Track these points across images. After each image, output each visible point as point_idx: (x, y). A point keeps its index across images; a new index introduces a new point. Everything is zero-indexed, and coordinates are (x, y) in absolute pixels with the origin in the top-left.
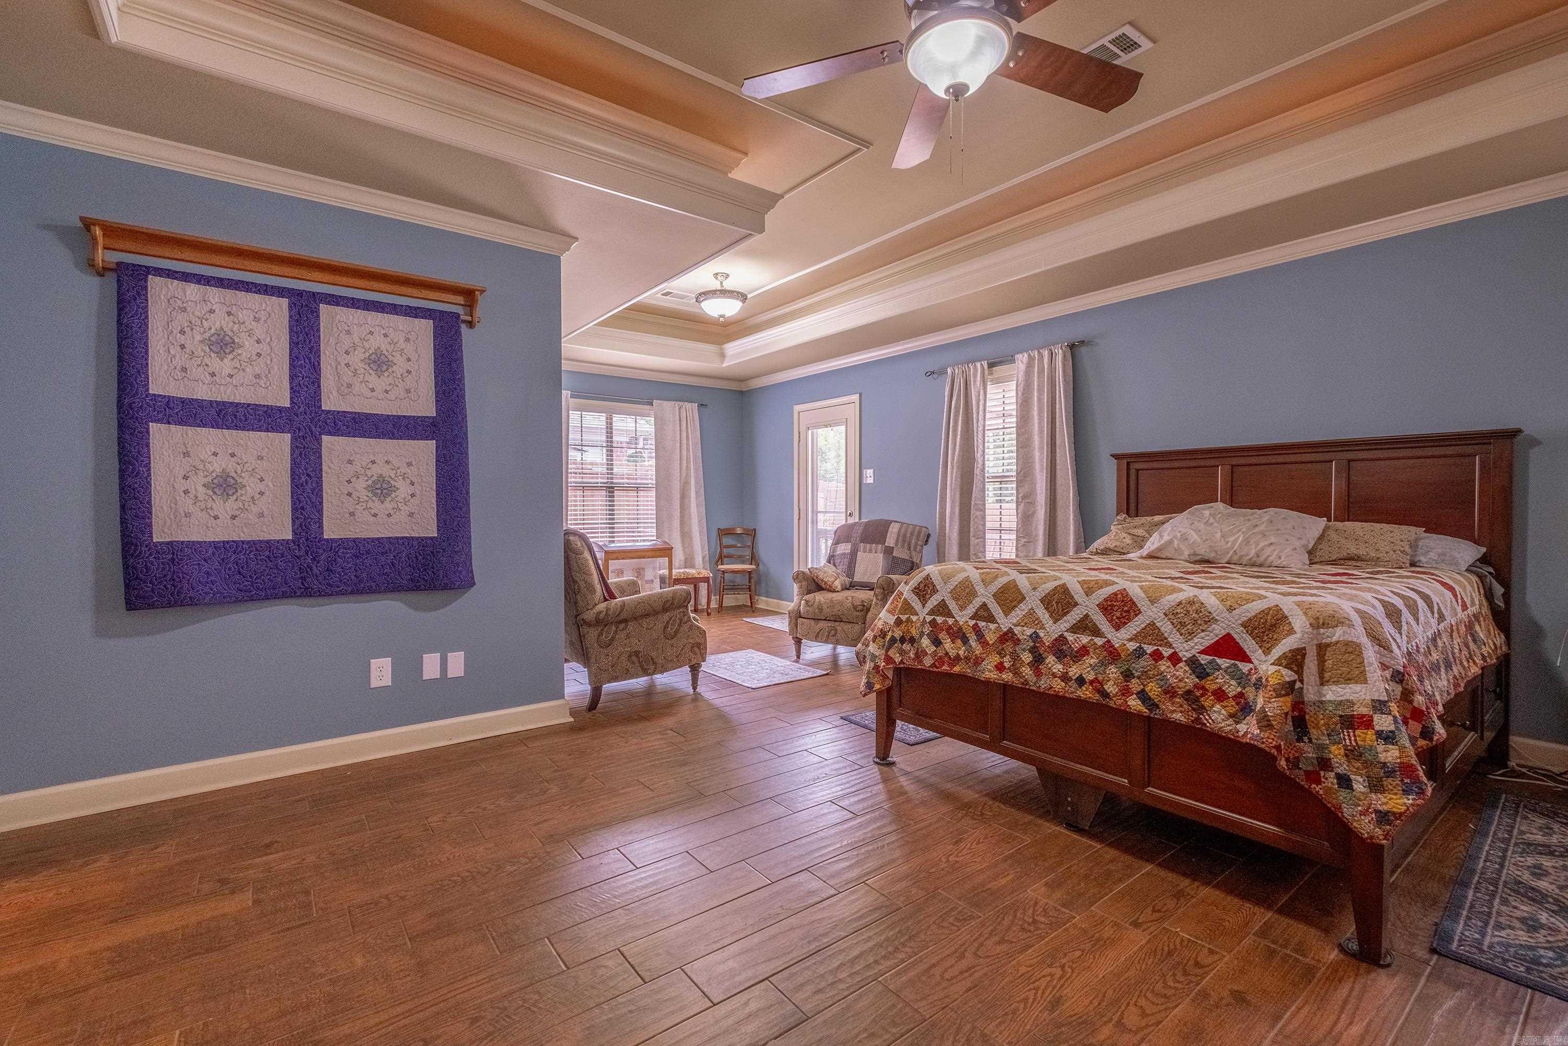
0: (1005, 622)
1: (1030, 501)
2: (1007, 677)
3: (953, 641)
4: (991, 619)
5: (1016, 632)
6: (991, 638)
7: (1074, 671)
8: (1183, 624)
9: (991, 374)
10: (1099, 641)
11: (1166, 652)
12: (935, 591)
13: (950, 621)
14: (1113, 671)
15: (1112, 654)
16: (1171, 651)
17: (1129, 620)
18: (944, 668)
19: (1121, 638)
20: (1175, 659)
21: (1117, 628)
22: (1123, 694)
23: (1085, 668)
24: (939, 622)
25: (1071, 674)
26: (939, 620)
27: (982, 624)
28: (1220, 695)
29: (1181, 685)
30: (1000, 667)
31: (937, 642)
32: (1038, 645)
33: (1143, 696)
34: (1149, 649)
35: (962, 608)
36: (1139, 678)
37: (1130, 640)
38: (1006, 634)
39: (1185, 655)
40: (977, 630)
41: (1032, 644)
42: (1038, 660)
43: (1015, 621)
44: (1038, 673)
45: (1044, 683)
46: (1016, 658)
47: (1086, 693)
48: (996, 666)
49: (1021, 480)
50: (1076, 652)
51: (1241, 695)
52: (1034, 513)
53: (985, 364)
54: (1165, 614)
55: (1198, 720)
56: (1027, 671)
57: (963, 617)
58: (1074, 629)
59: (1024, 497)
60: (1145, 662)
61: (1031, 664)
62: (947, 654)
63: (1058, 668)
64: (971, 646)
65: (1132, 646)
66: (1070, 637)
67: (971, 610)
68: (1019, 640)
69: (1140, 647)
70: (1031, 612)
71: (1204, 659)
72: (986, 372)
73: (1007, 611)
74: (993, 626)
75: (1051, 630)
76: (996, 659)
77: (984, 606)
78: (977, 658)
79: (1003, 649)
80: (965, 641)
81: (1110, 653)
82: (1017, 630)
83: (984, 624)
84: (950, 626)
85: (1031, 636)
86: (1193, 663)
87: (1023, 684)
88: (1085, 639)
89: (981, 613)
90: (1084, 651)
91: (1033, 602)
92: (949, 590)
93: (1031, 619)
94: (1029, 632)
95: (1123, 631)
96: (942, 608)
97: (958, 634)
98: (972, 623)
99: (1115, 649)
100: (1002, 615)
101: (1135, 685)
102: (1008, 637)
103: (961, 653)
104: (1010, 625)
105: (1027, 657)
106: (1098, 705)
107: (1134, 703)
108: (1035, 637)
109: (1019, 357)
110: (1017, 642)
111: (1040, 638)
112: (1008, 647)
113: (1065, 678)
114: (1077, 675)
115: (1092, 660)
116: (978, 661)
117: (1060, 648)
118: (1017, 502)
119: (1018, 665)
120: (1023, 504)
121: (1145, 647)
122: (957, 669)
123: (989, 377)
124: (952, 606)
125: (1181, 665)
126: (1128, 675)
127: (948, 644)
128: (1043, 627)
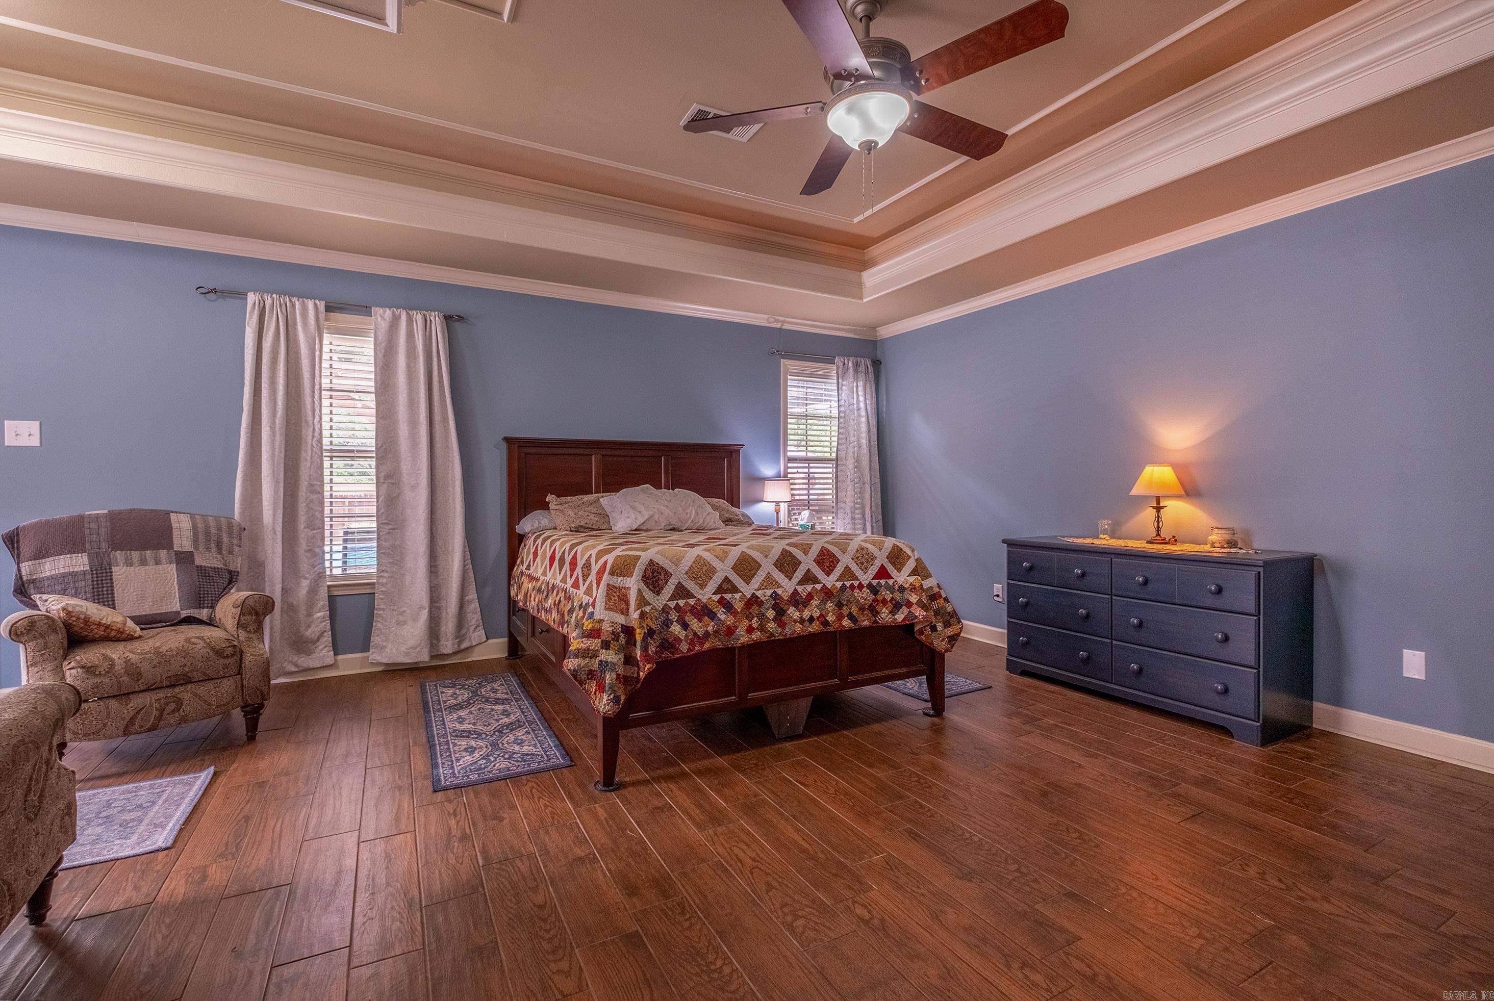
0: (748, 590)
1: (393, 481)
2: (756, 636)
3: (700, 620)
4: (735, 590)
5: (759, 596)
6: (738, 606)
7: (806, 614)
8: (862, 563)
9: (327, 320)
10: (818, 587)
11: (856, 583)
12: (668, 575)
13: (692, 602)
14: (830, 605)
15: (827, 593)
16: (858, 582)
17: (835, 567)
18: (697, 648)
19: (831, 581)
20: (861, 586)
21: (828, 574)
22: (839, 620)
23: (813, 610)
24: (682, 605)
25: (804, 616)
26: (681, 603)
27: (728, 596)
28: (884, 602)
29: (867, 602)
30: (750, 630)
31: (685, 626)
32: (778, 601)
33: (851, 617)
34: (848, 584)
35: (702, 586)
36: (846, 605)
37: (837, 580)
38: (750, 599)
39: (865, 583)
40: (722, 602)
41: (773, 602)
42: (780, 613)
43: (756, 587)
44: (782, 625)
45: (788, 631)
46: (762, 617)
47: (815, 627)
48: (747, 630)
49: (382, 457)
50: (805, 599)
51: (892, 598)
52: (399, 495)
53: (322, 305)
54: (853, 559)
55: (875, 622)
56: (771, 626)
57: (707, 594)
58: (801, 583)
59: (388, 476)
60: (847, 593)
61: (775, 619)
62: (695, 634)
63: (796, 615)
64: (720, 619)
65: (839, 584)
66: (800, 589)
67: (712, 586)
68: (762, 601)
69: (844, 584)
70: (769, 575)
71: (875, 582)
72: (322, 316)
73: (748, 580)
74: (738, 596)
75: (787, 586)
76: (746, 623)
77: (727, 580)
78: (729, 628)
79: (750, 613)
80: (712, 615)
81: (826, 593)
82: (759, 594)
83: (730, 595)
84: (693, 606)
85: (771, 596)
86: (870, 586)
87: (768, 637)
88: (809, 588)
89: (725, 587)
90: (810, 596)
91: (767, 567)
92: (684, 572)
93: (769, 581)
94: (769, 592)
95: (831, 576)
96: (681, 592)
97: (704, 612)
98: (716, 598)
99: (829, 589)
100: (743, 583)
101: (845, 611)
102: (753, 601)
103: (710, 629)
104: (753, 591)
105: (771, 614)
106: (823, 633)
107: (846, 623)
108: (775, 596)
109: (377, 311)
110: (760, 603)
111: (779, 595)
112: (755, 609)
113: (802, 621)
114: (808, 617)
115: (815, 602)
116: (730, 631)
117: (796, 600)
118: (377, 483)
119: (764, 623)
120: (385, 486)
121: (845, 583)
122: (707, 646)
123: (326, 323)
124: (690, 585)
125: (864, 589)
126: (840, 605)
127: (695, 624)
128: (780, 586)
